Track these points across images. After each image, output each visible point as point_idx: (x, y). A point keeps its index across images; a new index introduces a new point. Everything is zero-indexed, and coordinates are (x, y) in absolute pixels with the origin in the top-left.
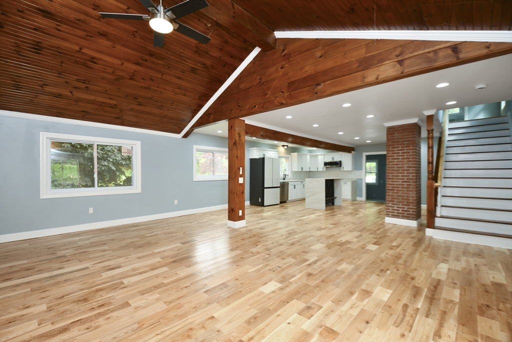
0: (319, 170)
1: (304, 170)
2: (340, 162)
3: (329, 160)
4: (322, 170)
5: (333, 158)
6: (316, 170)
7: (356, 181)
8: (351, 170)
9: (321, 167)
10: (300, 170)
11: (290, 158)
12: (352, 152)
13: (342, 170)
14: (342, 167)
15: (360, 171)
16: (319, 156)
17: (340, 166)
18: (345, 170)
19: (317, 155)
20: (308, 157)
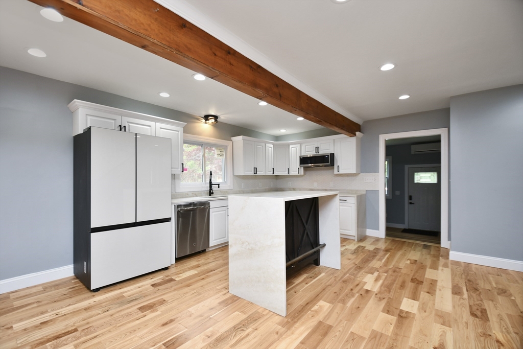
0: (292, 173)
1: (259, 173)
2: (332, 155)
3: (310, 152)
4: (296, 173)
5: (317, 149)
6: (286, 173)
7: (365, 195)
8: (354, 171)
9: (295, 167)
10: (252, 173)
11: (229, 148)
12: (357, 133)
13: (336, 172)
14: (335, 166)
15: (374, 174)
16: (291, 146)
17: (332, 164)
18: (341, 172)
19: (288, 145)
20: (270, 147)
